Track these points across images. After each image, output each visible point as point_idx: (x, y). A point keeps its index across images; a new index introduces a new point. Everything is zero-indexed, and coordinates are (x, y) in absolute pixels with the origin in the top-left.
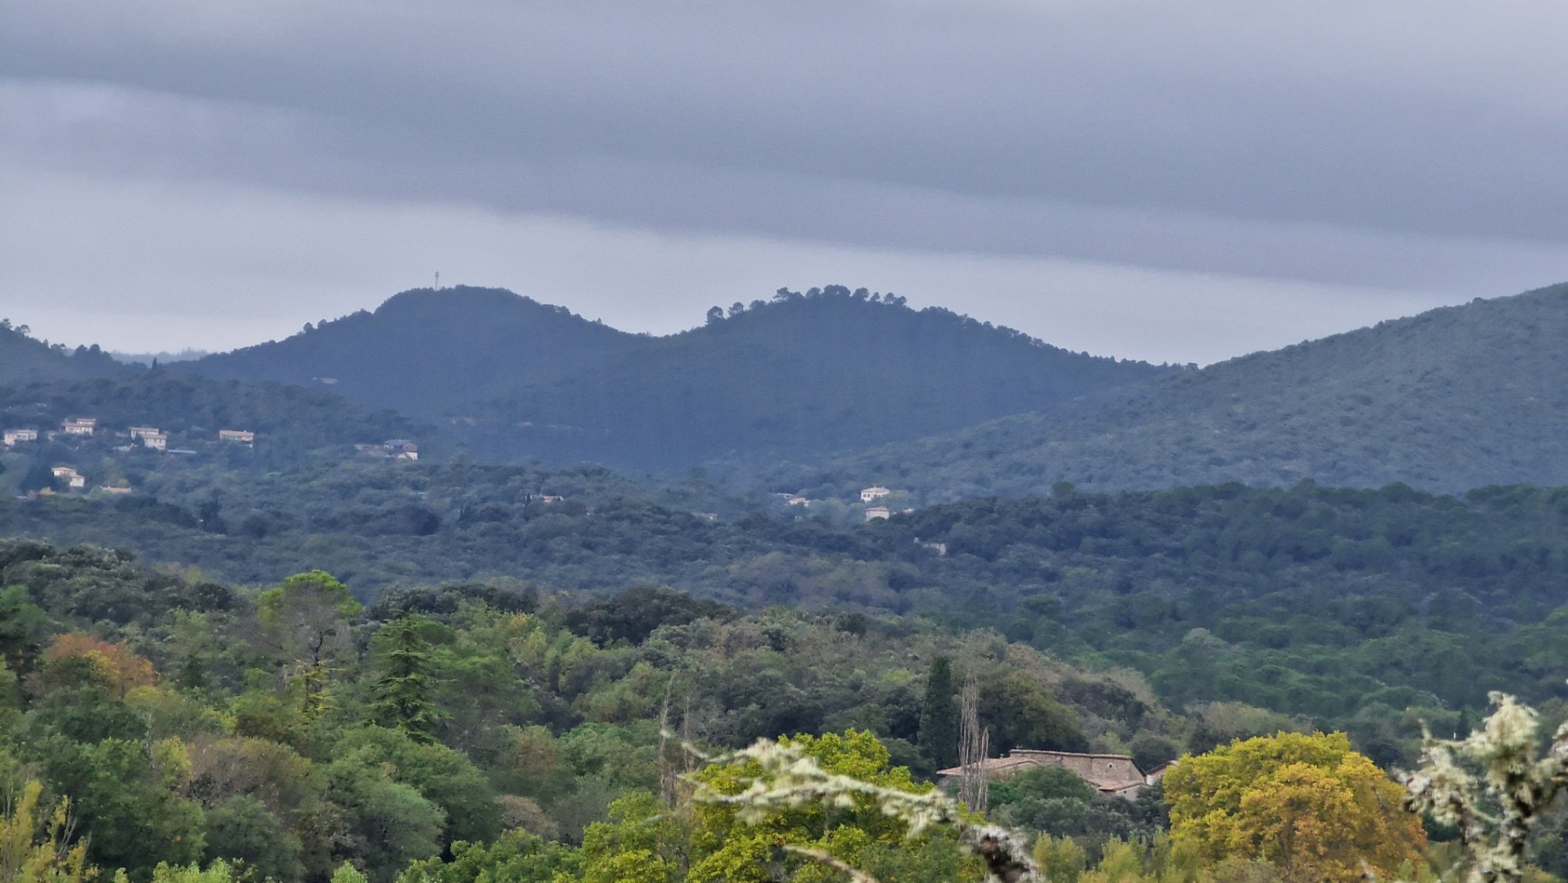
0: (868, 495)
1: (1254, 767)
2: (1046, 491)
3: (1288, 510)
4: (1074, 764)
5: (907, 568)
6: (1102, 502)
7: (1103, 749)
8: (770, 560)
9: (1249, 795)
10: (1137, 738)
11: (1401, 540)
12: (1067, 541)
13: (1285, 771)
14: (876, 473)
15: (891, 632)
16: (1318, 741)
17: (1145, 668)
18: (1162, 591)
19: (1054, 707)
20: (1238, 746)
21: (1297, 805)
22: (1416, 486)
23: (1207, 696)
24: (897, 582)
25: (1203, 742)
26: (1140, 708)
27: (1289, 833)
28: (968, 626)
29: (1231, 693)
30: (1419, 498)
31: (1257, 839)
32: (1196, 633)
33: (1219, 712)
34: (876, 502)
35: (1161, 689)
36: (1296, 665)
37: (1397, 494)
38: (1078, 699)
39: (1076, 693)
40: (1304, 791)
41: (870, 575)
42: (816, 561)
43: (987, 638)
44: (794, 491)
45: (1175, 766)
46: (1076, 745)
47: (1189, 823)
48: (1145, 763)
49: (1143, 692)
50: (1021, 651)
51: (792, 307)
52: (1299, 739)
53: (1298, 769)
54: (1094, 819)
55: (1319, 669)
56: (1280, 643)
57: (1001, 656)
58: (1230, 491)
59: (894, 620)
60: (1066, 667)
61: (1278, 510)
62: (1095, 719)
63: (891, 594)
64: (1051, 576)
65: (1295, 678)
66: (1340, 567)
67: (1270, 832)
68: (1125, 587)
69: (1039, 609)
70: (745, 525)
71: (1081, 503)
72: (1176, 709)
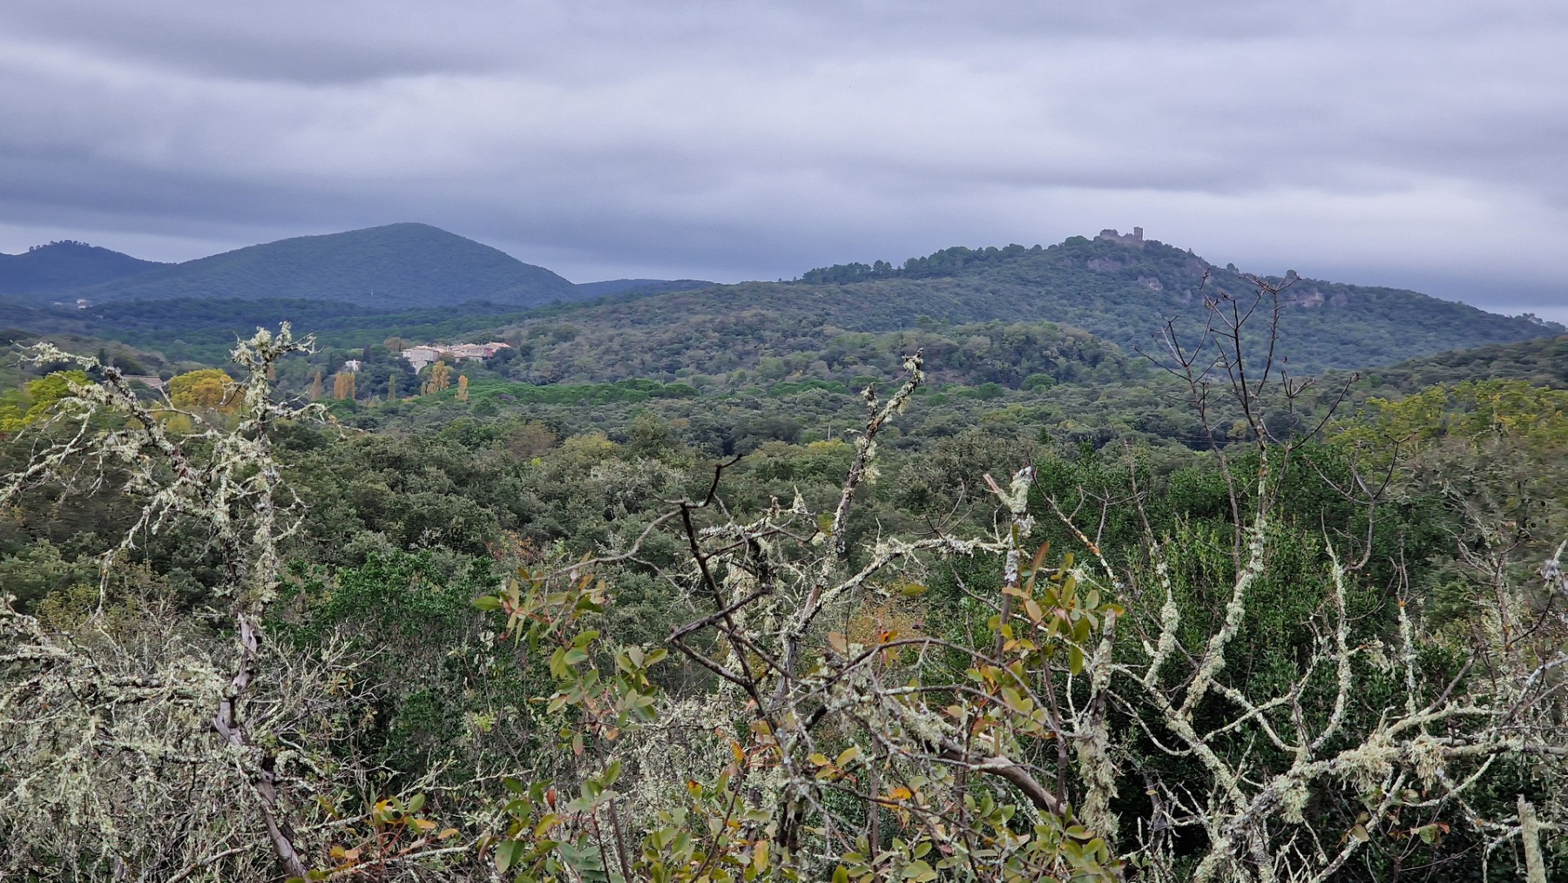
0: (79, 302)
1: (195, 379)
2: (132, 300)
3: (205, 306)
4: (142, 379)
5: (91, 322)
6: (149, 303)
7: (150, 375)
8: (50, 321)
9: (194, 387)
10: (161, 371)
11: (238, 313)
12: (139, 315)
13: (205, 380)
14: (82, 295)
15: (89, 342)
16: (214, 372)
17: (163, 351)
18: (168, 329)
19: (136, 362)
20: (191, 373)
21: (208, 390)
22: (243, 298)
23: (181, 359)
24: (88, 327)
25: (180, 372)
26: (162, 363)
27: (206, 399)
28: (110, 339)
29: (189, 358)
30: (243, 302)
31: (197, 400)
32: (178, 341)
33: (185, 364)
34: (81, 304)
35: (168, 357)
36: (209, 350)
37: (236, 301)
38: (143, 360)
39: (143, 359)
40: (210, 386)
41: (80, 324)
42: (64, 321)
43: (115, 343)
44: (58, 301)
45: (172, 379)
46: (143, 374)
47: (176, 395)
48: (164, 378)
49: (163, 359)
50: (126, 346)
51: (54, 246)
52: (209, 371)
53: (209, 379)
54: (149, 395)
55: (214, 351)
56: (202, 343)
57: (120, 348)
58: (187, 300)
59: (88, 338)
60: (139, 351)
61: (202, 305)
62: (148, 366)
63: (86, 330)
64: (135, 325)
65: (208, 354)
66: (220, 321)
67: (200, 398)
68: (156, 328)
69: (131, 334)
70: (42, 310)
71: (142, 304)
72: (172, 363)
